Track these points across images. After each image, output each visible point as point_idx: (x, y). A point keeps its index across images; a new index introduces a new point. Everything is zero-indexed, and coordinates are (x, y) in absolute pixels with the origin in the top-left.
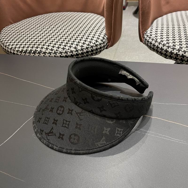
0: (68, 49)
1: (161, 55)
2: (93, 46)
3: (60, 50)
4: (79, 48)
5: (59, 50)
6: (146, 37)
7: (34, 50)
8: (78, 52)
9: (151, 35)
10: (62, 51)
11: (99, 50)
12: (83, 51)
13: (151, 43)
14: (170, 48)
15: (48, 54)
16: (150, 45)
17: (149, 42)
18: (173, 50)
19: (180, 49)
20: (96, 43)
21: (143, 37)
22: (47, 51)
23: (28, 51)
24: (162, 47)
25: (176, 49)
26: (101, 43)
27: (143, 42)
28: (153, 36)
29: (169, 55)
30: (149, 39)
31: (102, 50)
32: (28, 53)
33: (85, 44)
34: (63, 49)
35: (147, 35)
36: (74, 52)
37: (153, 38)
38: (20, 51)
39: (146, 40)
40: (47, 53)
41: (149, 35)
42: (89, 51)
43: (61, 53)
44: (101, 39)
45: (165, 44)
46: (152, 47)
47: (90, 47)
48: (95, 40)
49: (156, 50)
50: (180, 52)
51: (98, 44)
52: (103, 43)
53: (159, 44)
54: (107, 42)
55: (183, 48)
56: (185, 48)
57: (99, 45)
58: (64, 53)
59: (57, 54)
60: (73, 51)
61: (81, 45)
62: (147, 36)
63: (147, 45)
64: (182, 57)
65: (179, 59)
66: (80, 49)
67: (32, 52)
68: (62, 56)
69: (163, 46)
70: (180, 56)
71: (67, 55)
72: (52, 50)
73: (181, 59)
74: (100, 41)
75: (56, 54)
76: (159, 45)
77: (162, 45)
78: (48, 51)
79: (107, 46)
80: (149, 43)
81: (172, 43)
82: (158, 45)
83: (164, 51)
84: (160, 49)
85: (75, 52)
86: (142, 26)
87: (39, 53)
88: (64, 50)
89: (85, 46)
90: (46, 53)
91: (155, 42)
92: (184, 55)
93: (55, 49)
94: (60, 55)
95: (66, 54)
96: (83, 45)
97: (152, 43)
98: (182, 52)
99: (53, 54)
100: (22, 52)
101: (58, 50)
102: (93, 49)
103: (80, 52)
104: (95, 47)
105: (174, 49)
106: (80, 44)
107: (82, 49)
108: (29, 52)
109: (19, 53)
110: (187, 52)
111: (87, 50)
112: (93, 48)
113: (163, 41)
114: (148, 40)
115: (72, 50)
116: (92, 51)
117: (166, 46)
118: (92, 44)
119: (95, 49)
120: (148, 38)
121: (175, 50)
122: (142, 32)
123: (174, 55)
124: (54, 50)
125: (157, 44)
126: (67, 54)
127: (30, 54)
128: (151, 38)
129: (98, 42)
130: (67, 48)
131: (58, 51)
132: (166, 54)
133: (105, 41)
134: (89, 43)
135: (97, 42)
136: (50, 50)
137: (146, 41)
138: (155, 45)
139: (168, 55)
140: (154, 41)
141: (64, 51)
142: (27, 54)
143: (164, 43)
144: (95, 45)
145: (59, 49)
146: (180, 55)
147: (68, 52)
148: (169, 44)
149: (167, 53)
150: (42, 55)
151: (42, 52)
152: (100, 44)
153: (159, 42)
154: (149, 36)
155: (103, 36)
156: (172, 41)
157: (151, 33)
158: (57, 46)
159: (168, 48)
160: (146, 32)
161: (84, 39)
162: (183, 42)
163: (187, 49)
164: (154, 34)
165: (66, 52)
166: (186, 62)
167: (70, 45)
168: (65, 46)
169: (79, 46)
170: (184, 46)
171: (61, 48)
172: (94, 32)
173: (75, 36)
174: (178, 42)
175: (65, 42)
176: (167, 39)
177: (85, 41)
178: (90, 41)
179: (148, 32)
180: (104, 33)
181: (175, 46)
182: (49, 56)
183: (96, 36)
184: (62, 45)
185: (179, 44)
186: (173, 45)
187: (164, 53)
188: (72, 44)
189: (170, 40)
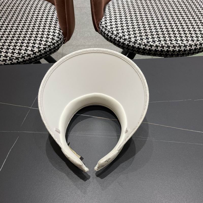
0: (25, 53)
1: (118, 47)
2: (51, 45)
3: (16, 55)
4: (36, 50)
5: (15, 56)
6: (101, 28)
8: (36, 55)
9: (106, 26)
10: (18, 56)
11: (56, 48)
12: (41, 52)
13: (108, 35)
15: (2, 61)
16: (107, 37)
17: (106, 33)
18: (130, 43)
19: (135, 42)
20: (52, 41)
21: (98, 27)
25: (132, 41)
26: (57, 40)
27: (99, 32)
28: (109, 27)
29: (126, 47)
30: (105, 31)
31: (60, 47)
33: (42, 45)
34: (19, 53)
35: (102, 27)
36: (31, 56)
37: (109, 29)
41: (104, 26)
42: (47, 51)
43: (17, 58)
44: (57, 36)
45: (121, 36)
46: (109, 39)
47: (47, 47)
48: (51, 38)
49: (113, 41)
50: (136, 44)
51: (54, 42)
52: (60, 40)
53: (115, 37)
54: (63, 38)
55: (138, 41)
56: (139, 40)
57: (56, 43)
58: (21, 58)
60: (30, 54)
61: (37, 47)
62: (103, 27)
63: (105, 37)
64: (138, 49)
66: (38, 51)
68: (19, 61)
69: (119, 39)
70: (136, 48)
71: (25, 60)
72: (6, 56)
73: (138, 51)
74: (56, 38)
75: (12, 61)
76: (116, 37)
77: (118, 37)
78: (2, 59)
79: (63, 41)
80: (105, 35)
81: (127, 35)
82: (115, 38)
83: (121, 43)
84: (117, 41)
85: (33, 55)
86: (95, 17)
88: (20, 55)
89: (42, 46)
91: (111, 35)
92: (140, 47)
93: (9, 55)
94: (17, 61)
95: (23, 59)
96: (40, 46)
97: (109, 35)
98: (137, 44)
99: (9, 61)
101: (13, 56)
104: (52, 45)
105: (130, 42)
106: (37, 45)
107: (40, 51)
110: (142, 45)
111: (45, 50)
112: (50, 47)
113: (118, 33)
114: (104, 31)
116: (50, 50)
117: (122, 39)
118: (48, 44)
119: (53, 47)
120: (104, 30)
121: (131, 43)
122: (97, 23)
123: (131, 47)
125: (113, 36)
126: (25, 58)
128: (107, 30)
129: (54, 40)
130: (23, 52)
132: (124, 46)
133: (61, 37)
134: (46, 42)
136: (3, 57)
137: (103, 32)
138: (112, 38)
139: (125, 47)
140: (111, 33)
141: (21, 56)
143: (120, 35)
144: (52, 44)
145: (14, 54)
146: (136, 47)
147: (25, 56)
148: (125, 37)
149: (124, 45)
152: (57, 42)
153: (115, 34)
154: (104, 27)
155: (58, 32)
156: (127, 33)
157: (106, 24)
158: (10, 51)
159: (125, 41)
160: (100, 22)
161: (39, 39)
162: (137, 34)
163: (141, 42)
164: (109, 25)
165: (23, 57)
166: (141, 53)
167: (25, 47)
168: (20, 50)
169: (35, 47)
170: (138, 38)
171: (16, 52)
172: (47, 28)
173: (28, 36)
174: (132, 35)
175: (19, 44)
176: (122, 31)
177: (41, 40)
178: (46, 40)
179: (103, 22)
180: (58, 27)
181: (131, 39)
182: (5, 64)
183: (51, 33)
184: (16, 49)
185: (133, 37)
186: (129, 37)
187: (121, 46)
188: (27, 46)
189: (125, 32)
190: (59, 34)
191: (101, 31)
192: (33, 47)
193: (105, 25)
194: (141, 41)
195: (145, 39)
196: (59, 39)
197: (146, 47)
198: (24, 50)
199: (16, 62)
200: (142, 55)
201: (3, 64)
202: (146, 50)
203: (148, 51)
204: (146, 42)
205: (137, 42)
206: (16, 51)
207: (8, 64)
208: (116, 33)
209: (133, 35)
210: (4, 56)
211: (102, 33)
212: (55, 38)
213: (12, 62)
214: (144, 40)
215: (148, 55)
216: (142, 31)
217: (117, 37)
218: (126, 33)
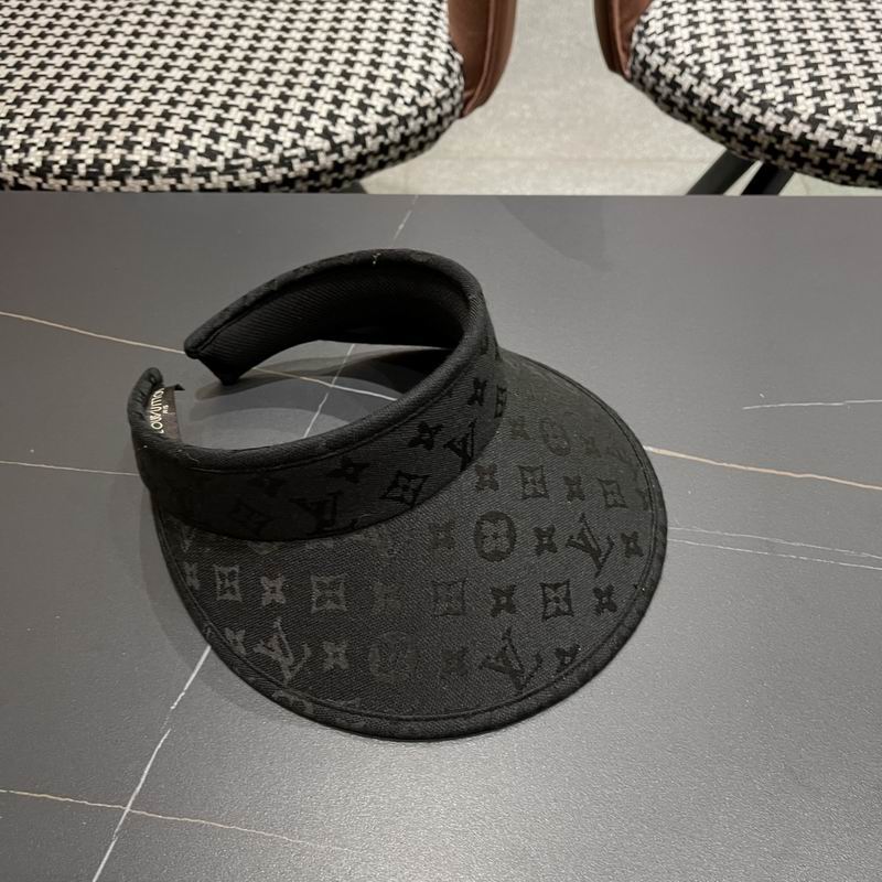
0: (294, 145)
2: (409, 116)
3: (254, 150)
4: (344, 132)
5: (250, 153)
6: (643, 50)
7: (116, 162)
8: (341, 154)
9: (671, 44)
10: (263, 154)
11: (431, 133)
12: (364, 146)
13: (674, 85)
14: (769, 114)
15: (193, 175)
16: (669, 96)
17: (664, 77)
18: (787, 123)
19: (819, 116)
20: (418, 100)
21: (626, 50)
22: (184, 164)
23: (82, 169)
24: (731, 107)
25: (799, 115)
26: (440, 95)
27: (628, 73)
28: (683, 47)
29: (766, 144)
30: (665, 64)
31: (444, 131)
32: (81, 178)
33: (371, 111)
34: (269, 144)
35: (647, 44)
36: (322, 158)
37: (682, 57)
38: (33, 168)
39: (645, 65)
40: (186, 170)
41: (660, 40)
42: (392, 144)
43: (259, 166)
44: (439, 78)
45: (744, 91)
46: (680, 105)
47: (394, 124)
48: (413, 84)
49: (700, 116)
50: (821, 129)
51: (427, 102)
52: (449, 97)
53: (714, 91)
54: (461, 88)
55: (832, 111)
56: (840, 110)
57: (434, 109)
58: (276, 166)
59: (242, 172)
60: (316, 151)
61: (350, 119)
62: (653, 46)
63: (654, 94)
64: (826, 155)
65: (810, 160)
66: (351, 140)
67: (108, 169)
68: (265, 180)
69: (735, 101)
70: (819, 150)
71: (291, 175)
72: (210, 154)
73: (823, 161)
74: (437, 85)
75: (236, 176)
76: (718, 94)
77: (730, 94)
78: (191, 163)
79: (462, 106)
80: (662, 83)
81: (777, 86)
82: (710, 97)
83: (744, 124)
84: (721, 114)
85: (328, 153)
87: (146, 174)
88: (271, 150)
89: (372, 120)
90: (184, 175)
91: (695, 81)
92: (837, 143)
93: (226, 147)
94: (258, 180)
95: (284, 170)
96: (361, 118)
97: (680, 86)
98: (828, 129)
99: (222, 178)
100: (50, 175)
101: (242, 152)
102: (408, 132)
103: (350, 153)
104: (416, 118)
105: (789, 115)
106: (348, 112)
107: (359, 139)
108: (88, 173)
109: (32, 182)
110: (849, 131)
111: (381, 138)
112: (407, 127)
113: (732, 76)
114: (659, 66)
115: (313, 148)
116: (405, 139)
117: (752, 104)
118: (401, 108)
119: (417, 129)
120: (655, 60)
121: (795, 121)
122: (621, 27)
123: (793, 142)
124: (222, 154)
125: (704, 91)
126: (291, 168)
127: (96, 184)
128: (673, 58)
129: (426, 94)
130: (285, 137)
131: (243, 157)
132: (753, 138)
133: (456, 82)
134: (388, 101)
135: (421, 94)
136: (199, 154)
137: (648, 72)
138: (698, 97)
139: (760, 145)
140: (691, 74)
141: (275, 157)
142: (77, 183)
143: (740, 85)
144: (414, 110)
145: (244, 146)
146: (816, 143)
147: (296, 157)
148: (763, 93)
149: (756, 132)
150: (161, 183)
151: (164, 170)
152: (439, 102)
153: (714, 81)
154: (659, 47)
155: (443, 58)
156: (775, 74)
157: (667, 34)
158: (231, 130)
159: (763, 113)
160: (639, 22)
161: (357, 83)
162: (825, 80)
163: (850, 118)
164: (686, 36)
165: (285, 162)
166: (841, 173)
167: (295, 118)
168: (274, 127)
169: (341, 121)
170: (834, 100)
171: (254, 138)
172: (396, 38)
173: (310, 67)
174: (804, 82)
175: (268, 103)
176: (751, 67)
177: (368, 91)
178: (391, 89)
179: (650, 23)
180: (446, 38)
181: (795, 103)
182: (202, 189)
183: (410, 61)
184: (258, 123)
185: (809, 93)
186: (785, 94)
187: (741, 135)
188: (306, 114)
189: (767, 68)
190: (447, 66)
191: (638, 67)
192: (332, 117)
193: (666, 39)
194: (850, 113)
195: (869, 106)
196: (445, 92)
197: (870, 143)
198: (290, 130)
199: (252, 182)
200: (844, 183)
201: (194, 187)
202: (869, 160)
203: (876, 165)
204: (872, 120)
205: (826, 118)
206: (257, 132)
207: (217, 190)
208: (720, 75)
209: (806, 85)
210: (202, 150)
211: (643, 74)
212: (432, 85)
213: (236, 184)
214: (860, 107)
215: (874, 183)
216: (849, 66)
217: (724, 95)
218: (767, 76)
